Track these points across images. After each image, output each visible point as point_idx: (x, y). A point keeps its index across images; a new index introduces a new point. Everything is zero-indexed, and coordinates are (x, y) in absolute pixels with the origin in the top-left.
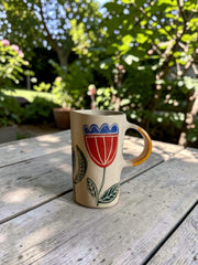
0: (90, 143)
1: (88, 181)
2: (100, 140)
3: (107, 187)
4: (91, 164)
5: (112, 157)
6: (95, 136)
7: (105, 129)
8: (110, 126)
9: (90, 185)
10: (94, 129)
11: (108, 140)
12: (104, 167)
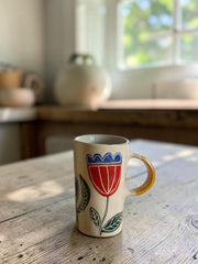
0: (94, 172)
1: (91, 210)
2: (103, 169)
3: (110, 216)
4: (95, 193)
5: (116, 186)
6: (99, 165)
7: (108, 158)
8: (114, 155)
9: (93, 214)
10: (97, 158)
11: (111, 169)
12: (107, 196)
